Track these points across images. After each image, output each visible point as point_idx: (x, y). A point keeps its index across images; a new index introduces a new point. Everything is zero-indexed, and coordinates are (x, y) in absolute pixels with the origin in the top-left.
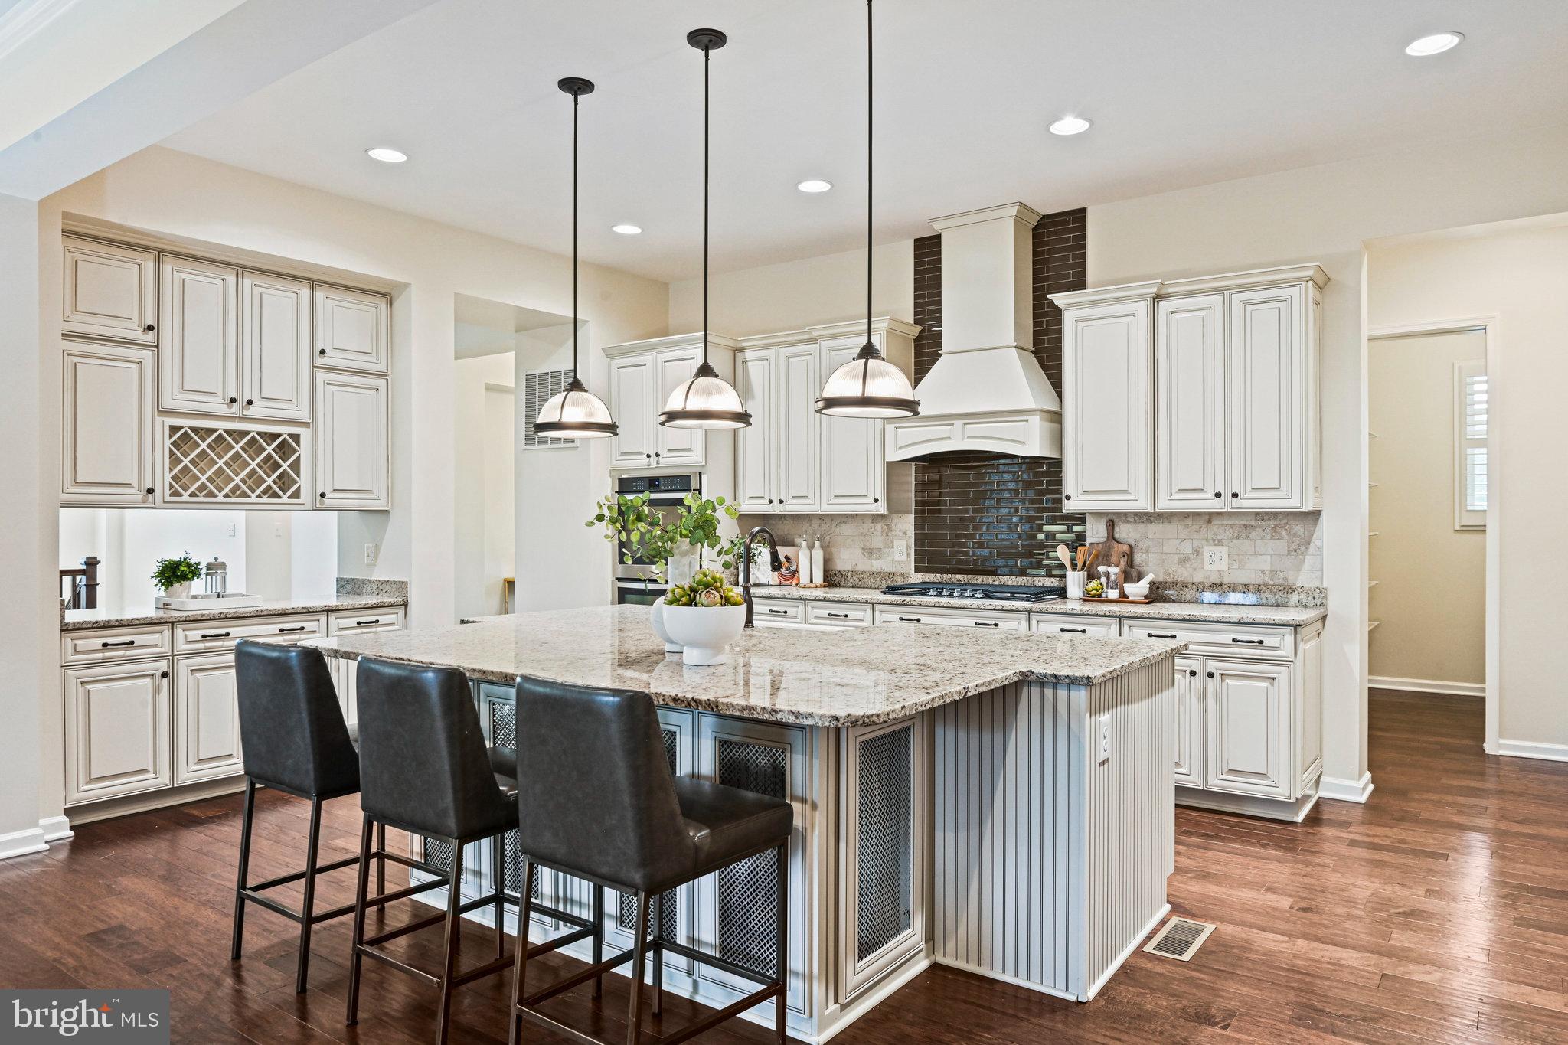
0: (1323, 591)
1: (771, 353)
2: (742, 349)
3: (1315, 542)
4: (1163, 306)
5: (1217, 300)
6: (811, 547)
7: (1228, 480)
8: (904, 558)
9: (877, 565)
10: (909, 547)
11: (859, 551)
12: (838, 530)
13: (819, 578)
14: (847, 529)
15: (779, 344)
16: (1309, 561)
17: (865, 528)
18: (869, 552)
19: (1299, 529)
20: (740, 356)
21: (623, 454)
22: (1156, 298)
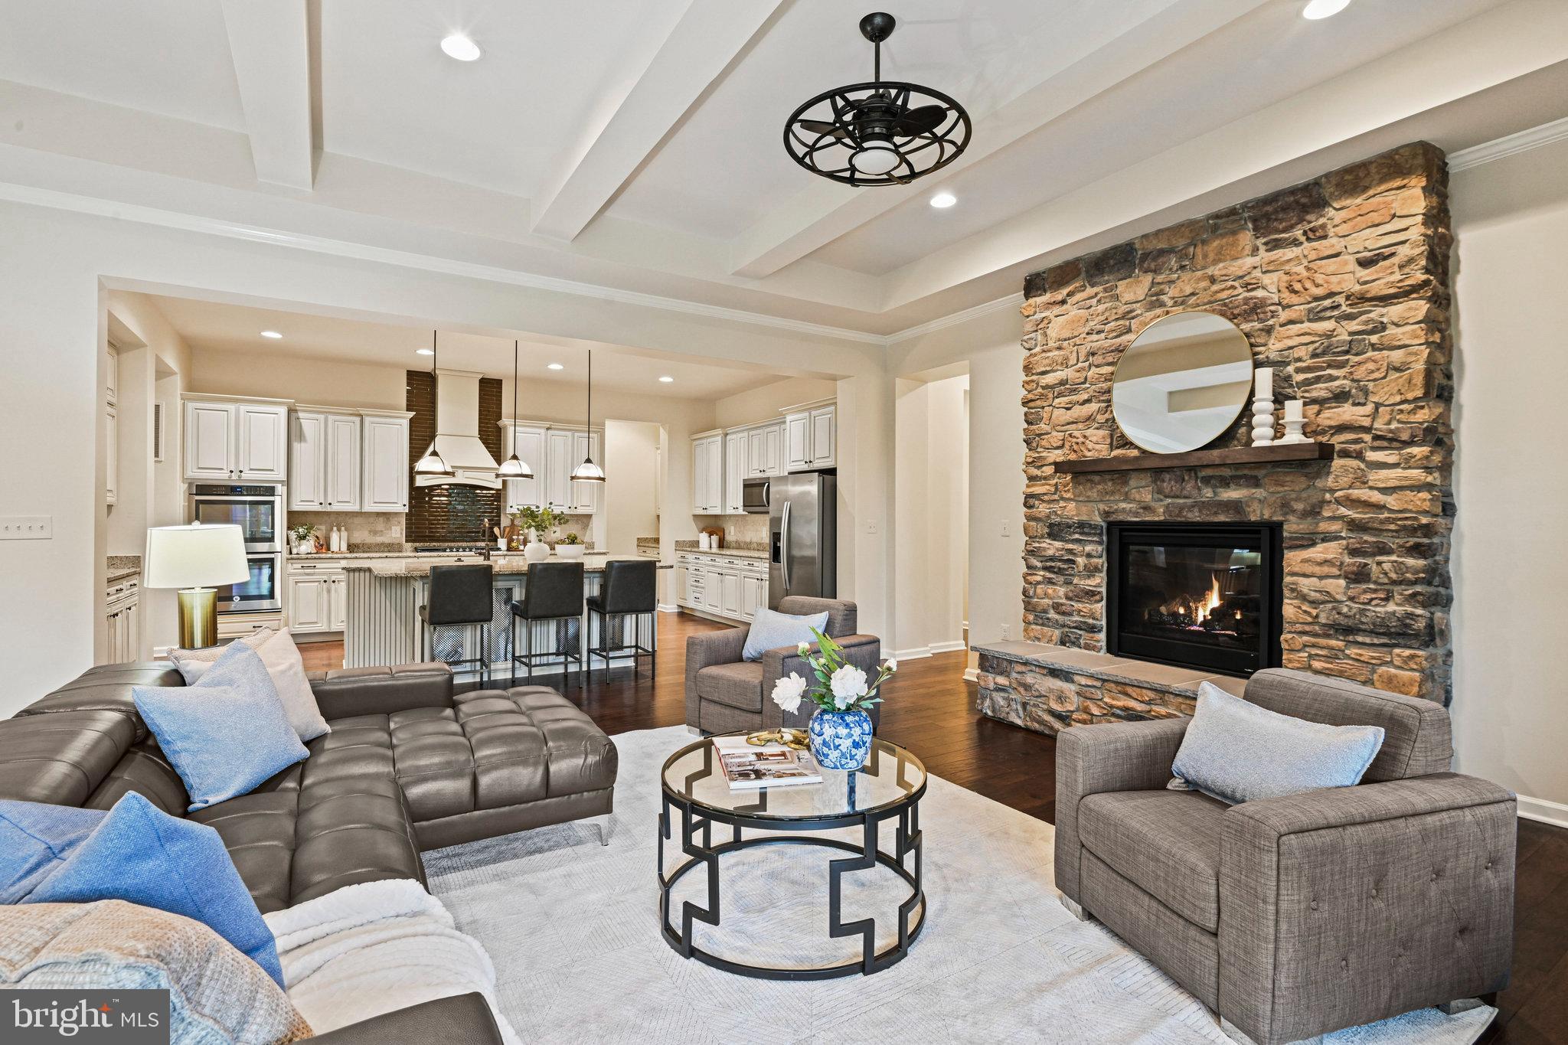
0: (593, 543)
1: (322, 417)
2: (296, 411)
3: (590, 525)
4: (550, 432)
5: (569, 434)
6: (339, 530)
7: (572, 501)
8: (399, 535)
9: (379, 539)
10: (402, 530)
11: (366, 533)
12: (351, 520)
13: (344, 547)
14: (357, 520)
15: (329, 412)
16: (588, 532)
17: (371, 520)
18: (375, 533)
19: (585, 520)
20: (293, 415)
21: (199, 468)
22: (548, 429)
